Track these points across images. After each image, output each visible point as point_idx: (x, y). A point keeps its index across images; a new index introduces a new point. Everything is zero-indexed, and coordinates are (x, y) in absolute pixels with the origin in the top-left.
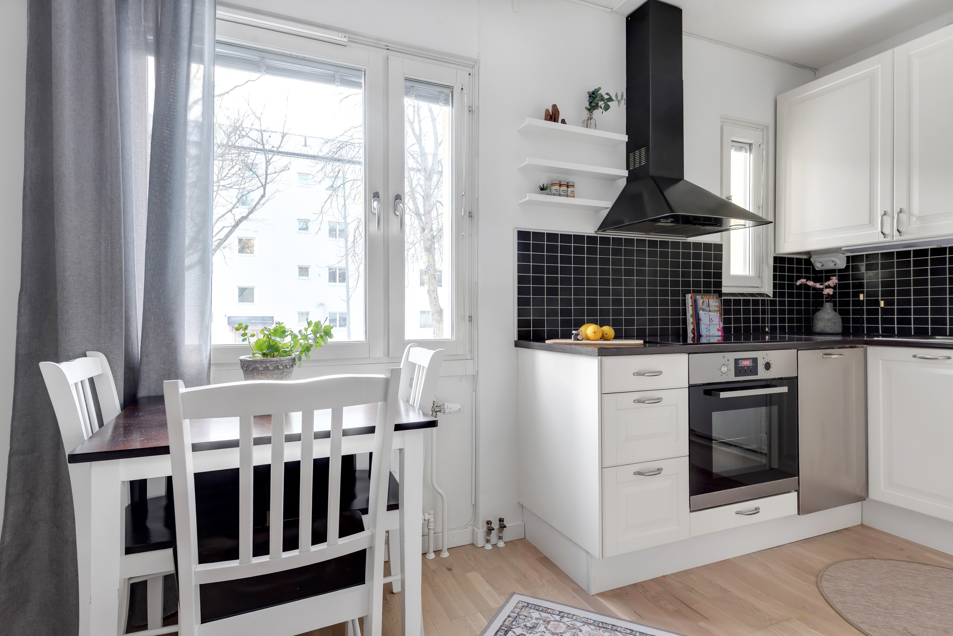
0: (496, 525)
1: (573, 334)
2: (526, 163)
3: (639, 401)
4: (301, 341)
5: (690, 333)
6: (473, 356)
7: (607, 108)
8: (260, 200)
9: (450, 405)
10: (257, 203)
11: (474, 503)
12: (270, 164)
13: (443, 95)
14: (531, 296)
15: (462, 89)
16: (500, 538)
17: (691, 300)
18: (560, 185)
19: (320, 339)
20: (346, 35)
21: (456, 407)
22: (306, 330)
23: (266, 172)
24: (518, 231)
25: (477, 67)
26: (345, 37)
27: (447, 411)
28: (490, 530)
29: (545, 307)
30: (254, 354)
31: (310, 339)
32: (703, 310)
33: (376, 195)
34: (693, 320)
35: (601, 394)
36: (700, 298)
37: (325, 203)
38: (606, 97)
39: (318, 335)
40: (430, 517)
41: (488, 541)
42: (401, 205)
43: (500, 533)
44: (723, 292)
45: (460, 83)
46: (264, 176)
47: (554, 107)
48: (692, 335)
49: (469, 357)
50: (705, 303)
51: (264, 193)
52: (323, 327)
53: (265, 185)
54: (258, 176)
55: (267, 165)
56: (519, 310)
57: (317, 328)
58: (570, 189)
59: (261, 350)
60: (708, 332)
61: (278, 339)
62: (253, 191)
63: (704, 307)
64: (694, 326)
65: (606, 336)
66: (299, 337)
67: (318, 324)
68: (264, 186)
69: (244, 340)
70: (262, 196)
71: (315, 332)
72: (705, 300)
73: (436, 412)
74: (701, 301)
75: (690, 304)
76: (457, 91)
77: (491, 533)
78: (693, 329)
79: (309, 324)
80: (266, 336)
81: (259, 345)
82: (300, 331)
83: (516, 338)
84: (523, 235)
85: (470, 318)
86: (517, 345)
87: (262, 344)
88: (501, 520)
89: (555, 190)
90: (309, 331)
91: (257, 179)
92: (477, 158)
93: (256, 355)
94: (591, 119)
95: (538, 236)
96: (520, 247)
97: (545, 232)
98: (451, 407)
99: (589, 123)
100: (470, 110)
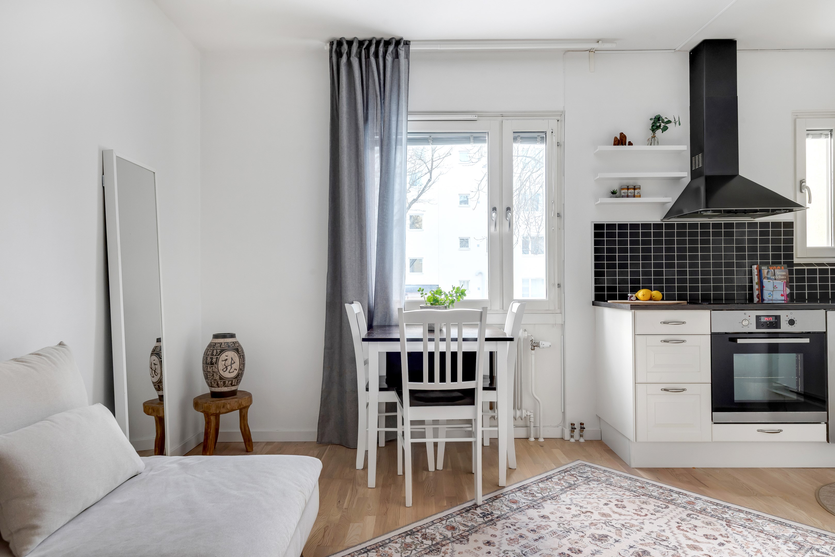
0: (577, 426)
1: (628, 296)
2: (598, 177)
3: (665, 341)
4: (450, 298)
5: (755, 298)
6: (562, 311)
7: (665, 129)
8: (427, 183)
9: (544, 343)
10: (425, 187)
11: (563, 411)
12: (435, 152)
13: (539, 138)
14: (605, 270)
15: (552, 132)
16: (581, 436)
17: (756, 270)
18: (628, 189)
19: (459, 297)
20: (476, 115)
21: (547, 344)
22: (452, 291)
23: (432, 159)
24: (595, 224)
25: (563, 115)
26: (476, 116)
27: (541, 346)
28: (573, 429)
29: (617, 277)
30: (426, 304)
31: (454, 296)
32: (768, 278)
33: (494, 209)
34: (759, 287)
35: (635, 335)
36: (765, 269)
37: (481, 181)
38: (666, 120)
39: (458, 295)
40: (530, 414)
41: (572, 437)
42: (510, 213)
43: (581, 432)
44: (794, 262)
45: (551, 129)
46: (431, 162)
47: (622, 134)
48: (758, 299)
49: (559, 311)
50: (770, 272)
51: (431, 178)
52: (461, 289)
53: (431, 170)
54: (425, 163)
55: (433, 153)
56: (596, 280)
57: (458, 290)
58: (636, 191)
59: (430, 302)
60: (770, 296)
61: (438, 296)
62: (421, 177)
63: (768, 276)
64: (759, 292)
65: (653, 298)
66: (449, 296)
67: (458, 288)
68: (430, 172)
69: (422, 297)
70: (429, 180)
71: (456, 293)
72: (770, 270)
73: (534, 346)
74: (766, 271)
75: (756, 273)
76: (549, 134)
77: (574, 431)
78: (759, 294)
79: (454, 288)
80: (432, 295)
81: (429, 298)
82: (449, 292)
83: (593, 300)
84: (598, 227)
85: (559, 286)
86: (594, 304)
87: (430, 299)
88: (582, 424)
89: (623, 193)
90: (454, 293)
91: (425, 165)
92: (563, 177)
93: (428, 304)
94: (654, 137)
95: (611, 226)
96: (596, 235)
97: (617, 223)
98: (545, 344)
99: (653, 141)
100: (558, 145)
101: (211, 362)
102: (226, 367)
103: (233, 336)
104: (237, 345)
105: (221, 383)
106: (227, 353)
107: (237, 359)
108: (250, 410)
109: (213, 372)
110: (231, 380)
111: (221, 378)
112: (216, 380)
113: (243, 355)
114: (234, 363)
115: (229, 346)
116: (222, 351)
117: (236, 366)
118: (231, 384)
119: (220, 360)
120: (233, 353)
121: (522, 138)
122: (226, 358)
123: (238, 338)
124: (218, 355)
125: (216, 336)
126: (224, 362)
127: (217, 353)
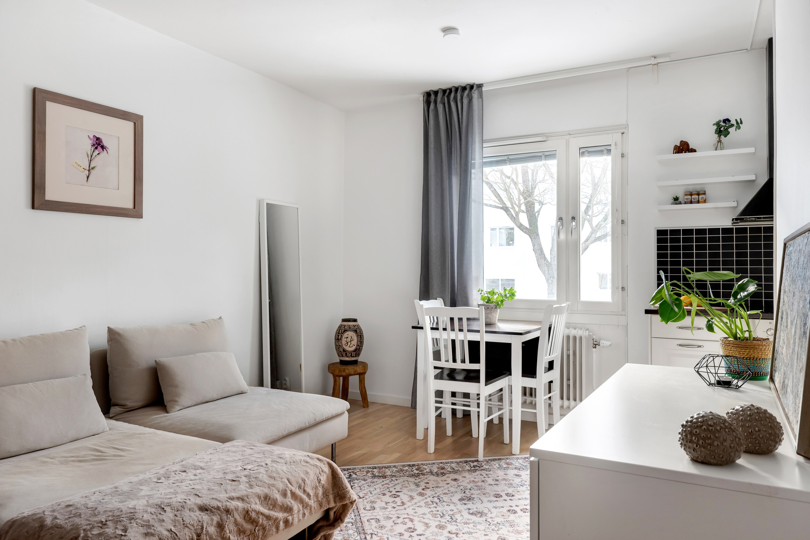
2: (662, 185)
3: (681, 345)
6: (626, 313)
13: (605, 151)
14: (669, 275)
15: (616, 145)
18: (691, 195)
21: (607, 343)
24: (658, 230)
25: (627, 128)
26: (545, 138)
27: (600, 345)
35: (651, 337)
42: (574, 222)
45: (615, 142)
47: (683, 142)
49: (622, 314)
56: (658, 284)
57: (509, 292)
58: (700, 196)
61: (490, 296)
73: (596, 345)
76: (613, 147)
84: (661, 233)
85: (623, 288)
89: (686, 199)
94: (720, 142)
95: (675, 232)
96: (659, 241)
97: (681, 229)
98: (604, 343)
99: (719, 145)
100: (623, 156)
101: (338, 338)
102: (347, 343)
103: (355, 320)
104: (356, 327)
105: (344, 354)
106: (348, 333)
107: (355, 338)
108: (366, 376)
109: (339, 346)
110: (351, 352)
111: (344, 350)
112: (341, 351)
113: (360, 336)
114: (353, 340)
115: (350, 328)
116: (345, 331)
117: (355, 342)
118: (351, 355)
119: (343, 337)
120: (352, 333)
121: (589, 152)
122: (347, 336)
123: (359, 323)
124: (342, 334)
125: (344, 320)
126: (346, 339)
127: (342, 332)
